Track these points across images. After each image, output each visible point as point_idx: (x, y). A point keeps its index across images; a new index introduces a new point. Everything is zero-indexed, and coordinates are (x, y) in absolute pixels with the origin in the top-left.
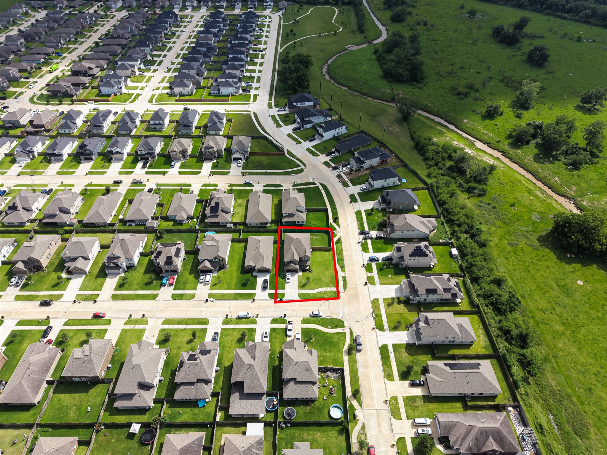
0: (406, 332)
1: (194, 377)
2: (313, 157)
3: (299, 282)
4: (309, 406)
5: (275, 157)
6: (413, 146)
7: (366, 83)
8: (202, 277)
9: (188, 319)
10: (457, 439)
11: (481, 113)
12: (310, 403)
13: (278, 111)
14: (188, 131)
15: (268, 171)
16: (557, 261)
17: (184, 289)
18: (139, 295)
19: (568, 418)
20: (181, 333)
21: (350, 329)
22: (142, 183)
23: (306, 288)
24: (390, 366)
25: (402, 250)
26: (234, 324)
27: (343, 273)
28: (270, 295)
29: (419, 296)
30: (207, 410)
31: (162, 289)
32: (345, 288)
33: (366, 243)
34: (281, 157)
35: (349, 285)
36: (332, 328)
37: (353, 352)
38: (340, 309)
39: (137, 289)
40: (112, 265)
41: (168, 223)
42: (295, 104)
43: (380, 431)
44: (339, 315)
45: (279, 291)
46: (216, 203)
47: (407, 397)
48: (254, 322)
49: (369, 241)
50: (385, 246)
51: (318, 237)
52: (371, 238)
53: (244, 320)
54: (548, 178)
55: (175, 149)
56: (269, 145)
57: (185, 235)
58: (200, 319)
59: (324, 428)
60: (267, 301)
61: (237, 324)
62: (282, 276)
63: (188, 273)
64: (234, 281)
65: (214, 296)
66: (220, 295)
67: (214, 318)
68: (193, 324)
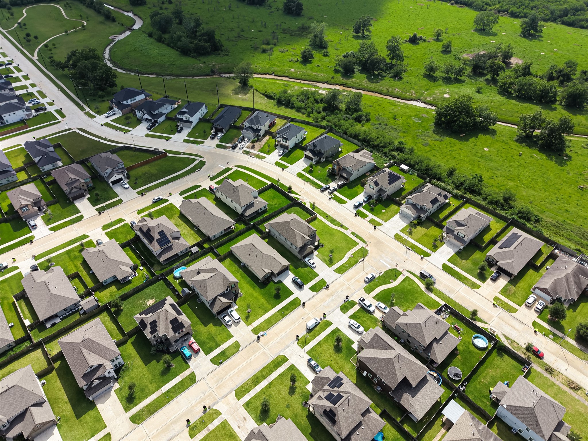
0: (445, 245)
1: (357, 415)
2: (199, 146)
3: (324, 261)
4: (457, 355)
5: (157, 162)
6: (275, 103)
7: (171, 64)
8: (227, 318)
9: (261, 371)
10: (566, 292)
11: (298, 60)
12: (456, 352)
13: (108, 117)
14: (10, 179)
15: (166, 178)
16: (461, 142)
17: (218, 346)
18: (168, 391)
19: (578, 236)
20: (271, 390)
21: (407, 271)
22: (6, 267)
23: (335, 261)
24: (466, 278)
25: (379, 182)
26: (312, 340)
27: (348, 230)
28: (312, 289)
29: (427, 211)
30: (390, 438)
31: (190, 363)
32: (364, 242)
33: (335, 195)
34: (165, 159)
35: (364, 237)
36: (395, 280)
37: (431, 287)
38: (381, 260)
39: (159, 388)
40: (96, 382)
41: (108, 290)
42: (125, 102)
43: (517, 330)
44: (386, 267)
45: (316, 280)
46: (159, 233)
47: (501, 291)
48: (328, 324)
49: (336, 193)
50: (352, 190)
52: (335, 190)
53: (317, 329)
54: (390, 91)
55: (24, 202)
56: (137, 153)
57: (148, 290)
58: (273, 361)
59: (487, 362)
60: (315, 297)
61: (316, 337)
62: (303, 265)
63: (203, 326)
64: (263, 301)
65: (259, 329)
66: (264, 324)
67: (286, 349)
68: (273, 372)
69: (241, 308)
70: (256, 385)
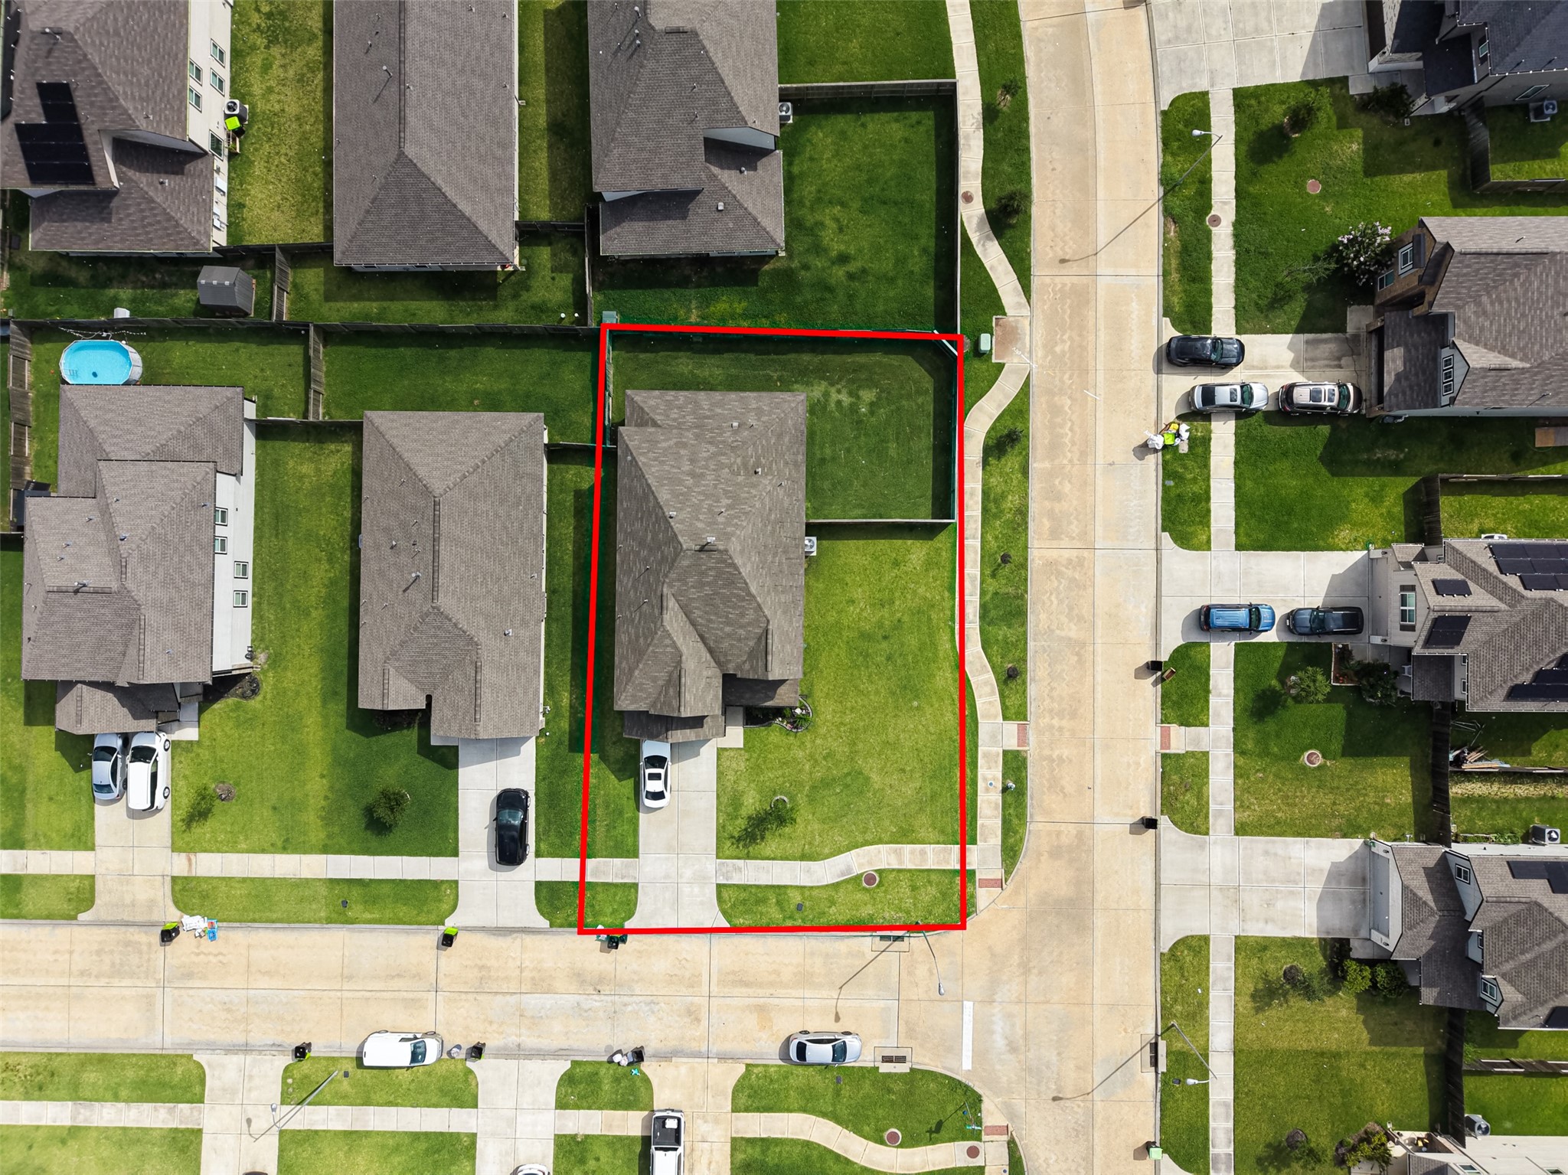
3: (728, 801)
9: (84, 1059)
20: (58, 1153)
21: (1012, 1146)
23: (771, 845)
26: (346, 1099)
27: (1012, 727)
28: (548, 895)
32: (1011, 853)
33: (1201, 445)
35: (1037, 829)
36: (912, 1140)
38: (968, 1005)
44: (953, 1047)
45: (604, 870)
48: (461, 1094)
50: (1328, 487)
51: (868, 395)
52: (1242, 413)
60: (528, 939)
61: (367, 1102)
62: (616, 752)
63: (20, 714)
64: (316, 786)
65: (205, 897)
66: (239, 891)
67: (231, 1050)
68: (116, 1098)
69: (205, 754)
70: (27, 1096)
